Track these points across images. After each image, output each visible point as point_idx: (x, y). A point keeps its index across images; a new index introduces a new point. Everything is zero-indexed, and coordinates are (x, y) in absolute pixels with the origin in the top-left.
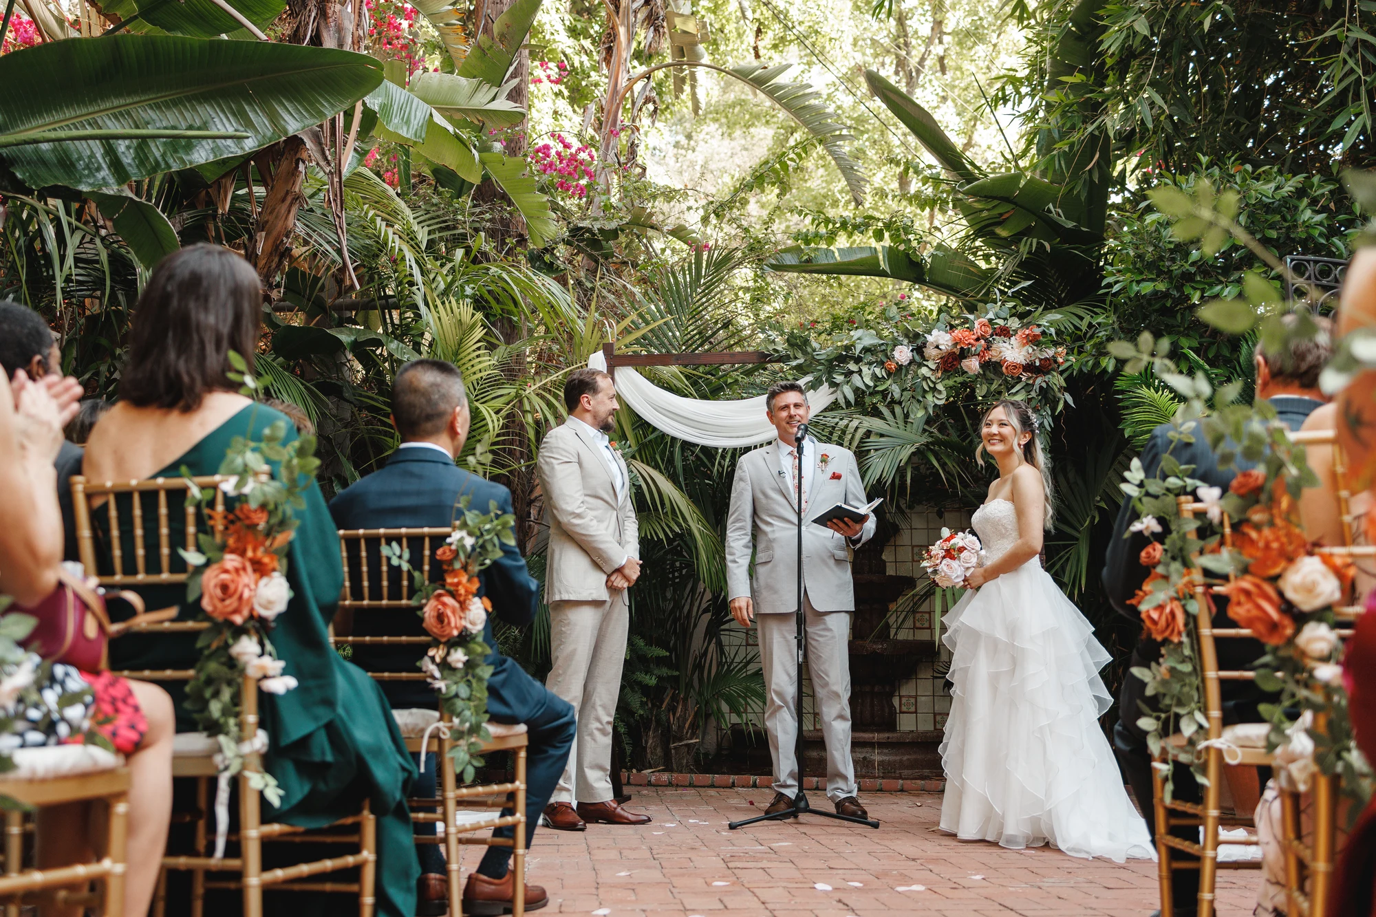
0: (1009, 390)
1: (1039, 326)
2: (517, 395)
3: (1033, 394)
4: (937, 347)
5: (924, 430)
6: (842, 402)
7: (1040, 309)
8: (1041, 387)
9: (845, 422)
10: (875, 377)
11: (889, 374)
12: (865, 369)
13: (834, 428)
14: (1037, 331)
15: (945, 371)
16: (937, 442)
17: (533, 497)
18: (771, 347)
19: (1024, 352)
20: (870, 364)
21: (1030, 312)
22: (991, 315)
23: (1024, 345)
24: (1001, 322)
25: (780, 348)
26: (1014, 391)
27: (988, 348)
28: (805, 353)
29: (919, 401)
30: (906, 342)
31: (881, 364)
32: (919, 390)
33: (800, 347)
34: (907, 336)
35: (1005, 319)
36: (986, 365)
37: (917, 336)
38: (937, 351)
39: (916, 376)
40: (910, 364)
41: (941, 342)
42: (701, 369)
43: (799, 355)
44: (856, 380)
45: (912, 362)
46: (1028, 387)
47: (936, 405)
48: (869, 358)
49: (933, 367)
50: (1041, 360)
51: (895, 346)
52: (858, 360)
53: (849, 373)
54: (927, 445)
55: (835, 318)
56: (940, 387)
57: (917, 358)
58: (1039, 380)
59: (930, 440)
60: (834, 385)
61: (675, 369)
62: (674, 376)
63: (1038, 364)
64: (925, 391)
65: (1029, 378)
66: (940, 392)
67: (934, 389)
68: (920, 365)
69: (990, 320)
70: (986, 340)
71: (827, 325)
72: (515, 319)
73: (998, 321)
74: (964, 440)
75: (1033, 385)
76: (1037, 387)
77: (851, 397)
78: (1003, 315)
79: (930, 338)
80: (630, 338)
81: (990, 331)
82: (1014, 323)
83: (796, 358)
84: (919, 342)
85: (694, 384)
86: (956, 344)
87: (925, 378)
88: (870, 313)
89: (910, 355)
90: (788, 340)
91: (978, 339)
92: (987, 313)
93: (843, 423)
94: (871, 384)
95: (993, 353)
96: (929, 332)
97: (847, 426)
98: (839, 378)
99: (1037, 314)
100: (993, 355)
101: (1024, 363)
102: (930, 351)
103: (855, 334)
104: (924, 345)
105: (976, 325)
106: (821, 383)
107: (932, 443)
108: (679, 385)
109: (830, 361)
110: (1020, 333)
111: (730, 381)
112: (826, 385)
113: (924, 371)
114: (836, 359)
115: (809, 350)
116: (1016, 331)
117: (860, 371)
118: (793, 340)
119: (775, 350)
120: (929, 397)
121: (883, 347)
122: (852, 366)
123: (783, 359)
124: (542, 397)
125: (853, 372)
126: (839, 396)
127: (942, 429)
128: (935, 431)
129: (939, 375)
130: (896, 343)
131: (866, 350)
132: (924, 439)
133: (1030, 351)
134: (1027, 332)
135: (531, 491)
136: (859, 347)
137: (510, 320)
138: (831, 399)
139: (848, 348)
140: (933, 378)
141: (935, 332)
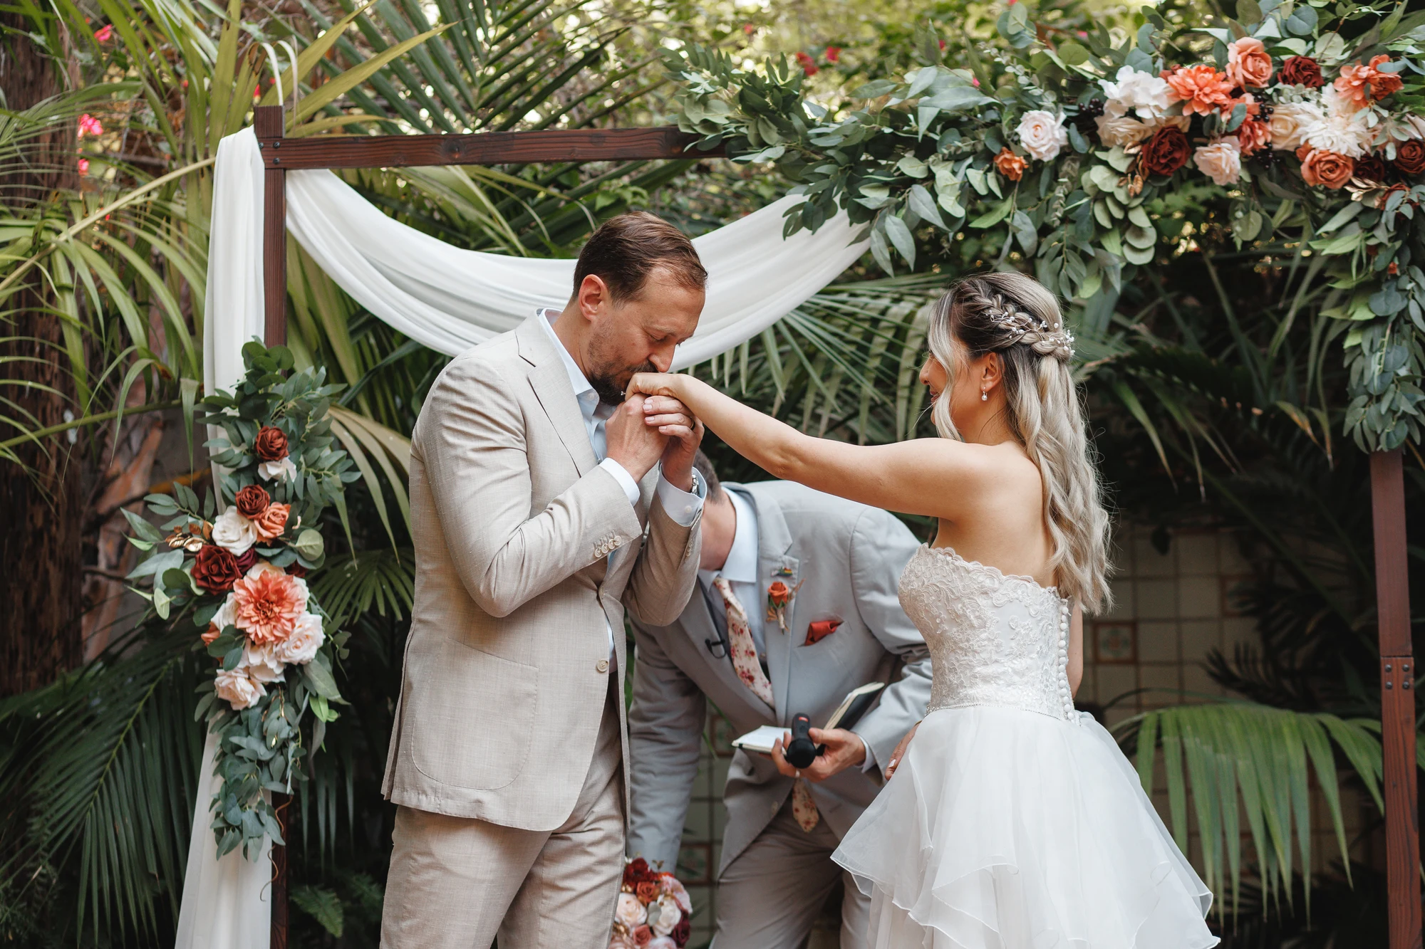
0: (1318, 224)
1: (1395, 56)
2: (38, 246)
3: (1381, 236)
4: (1131, 113)
5: (1113, 327)
6: (882, 258)
7: (1398, 12)
8: (1400, 217)
9: (905, 307)
10: (968, 194)
11: (1007, 185)
12: (943, 174)
13: (875, 322)
14: (1390, 69)
15: (1152, 177)
16: (1144, 357)
17: (104, 507)
18: (696, 116)
19: (1356, 127)
20: (957, 158)
21: (1370, 21)
22: (1270, 28)
23: (1357, 106)
24: (1298, 46)
25: (719, 118)
26: (1331, 226)
27: (1264, 116)
28: (787, 131)
29: (1086, 258)
30: (1049, 99)
31: (986, 158)
32: (1085, 226)
33: (773, 116)
34: (1052, 85)
35: (1308, 38)
36: (1258, 160)
37: (1080, 83)
38: (1134, 124)
39: (1077, 188)
40: (1061, 158)
41: (1140, 99)
42: (527, 173)
43: (772, 136)
44: (919, 199)
45: (1066, 152)
46: (1367, 218)
47: (1129, 267)
48: (957, 142)
49: (1122, 166)
50: (1400, 146)
51: (1021, 110)
52: (925, 149)
53: (902, 185)
54: (1118, 365)
55: (890, 36)
56: (1139, 218)
57: (1080, 143)
58: (1395, 200)
59: (1128, 351)
60: (861, 214)
61: (458, 173)
62: (459, 190)
63: (1391, 155)
64: (1101, 230)
65: (1370, 194)
66: (1139, 232)
67: (1124, 225)
68: (1088, 161)
69: (1269, 41)
70: (1259, 94)
71: (869, 54)
72: (40, 40)
73: (1290, 44)
74: (1214, 352)
75: (1380, 211)
76: (1389, 217)
77: (907, 248)
78: (1302, 26)
79: (1112, 91)
80: (336, 91)
81: (1269, 71)
82: (1332, 49)
83: (763, 145)
84: (1085, 101)
85: (514, 211)
86: (1179, 106)
87: (1100, 196)
88: (982, 22)
89: (1060, 134)
90: (742, 97)
91: (1236, 93)
92: (1260, 22)
93: (899, 311)
94: (959, 212)
95: (1278, 128)
96: (1111, 75)
97: (909, 318)
98: (874, 197)
99: (1390, 23)
100: (1277, 134)
101: (1357, 153)
102: (1114, 125)
103: (917, 78)
104: (1098, 107)
105: (1233, 55)
106: (829, 211)
107: (1130, 361)
108: (472, 214)
109: (851, 152)
110: (1345, 74)
111: (602, 202)
112: (842, 214)
113: (1097, 176)
114: (867, 146)
115: (797, 122)
116: (1335, 70)
117: (931, 177)
118: (754, 98)
119: (707, 124)
120: (1112, 245)
121: (992, 115)
122: (910, 166)
123: (728, 146)
124: (104, 250)
125: (913, 181)
126: (875, 243)
127: (1162, 324)
128: (1142, 328)
129: (1138, 186)
130: (1023, 104)
131: (946, 122)
132: (1109, 353)
133: (1373, 121)
134: (1365, 72)
135: (100, 494)
136: (927, 115)
137: (31, 47)
138: (857, 251)
139: (898, 117)
140: (1121, 196)
141: (1125, 74)
